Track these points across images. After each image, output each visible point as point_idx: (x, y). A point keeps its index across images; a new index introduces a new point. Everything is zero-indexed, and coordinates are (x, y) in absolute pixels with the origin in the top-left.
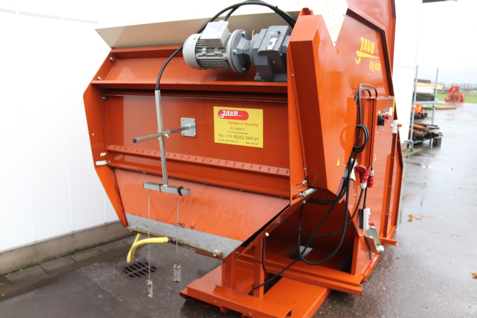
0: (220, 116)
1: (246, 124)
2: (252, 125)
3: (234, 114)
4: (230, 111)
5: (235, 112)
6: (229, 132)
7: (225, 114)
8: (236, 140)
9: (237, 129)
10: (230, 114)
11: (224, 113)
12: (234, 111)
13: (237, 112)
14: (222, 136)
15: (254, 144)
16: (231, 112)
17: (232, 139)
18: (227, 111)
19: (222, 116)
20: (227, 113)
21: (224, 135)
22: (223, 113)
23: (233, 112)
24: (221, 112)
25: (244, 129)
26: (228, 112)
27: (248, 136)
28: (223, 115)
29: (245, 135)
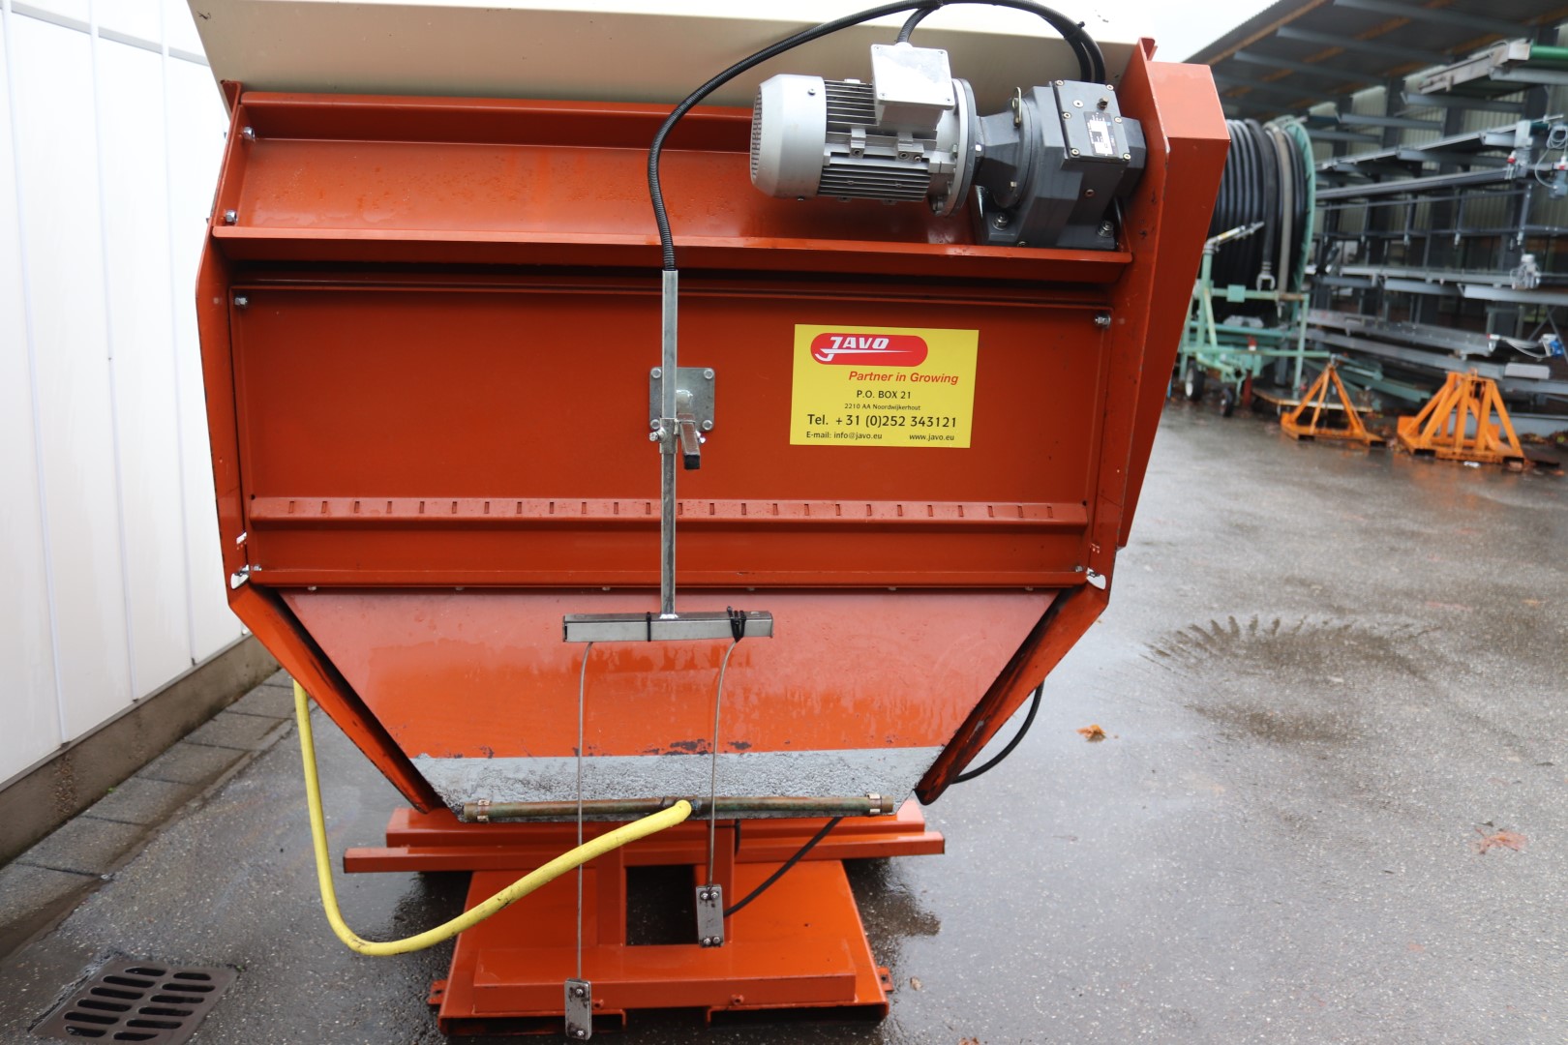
0: (817, 355)
1: (916, 378)
2: (935, 379)
3: (875, 346)
4: (858, 337)
5: (878, 341)
6: (848, 406)
7: (840, 347)
8: (873, 430)
9: (881, 394)
10: (858, 347)
11: (836, 345)
12: (875, 337)
13: (886, 341)
14: (820, 420)
15: (941, 438)
16: (862, 340)
17: (862, 429)
18: (848, 339)
19: (826, 356)
20: (846, 345)
21: (831, 419)
22: (830, 345)
23: (870, 340)
24: (820, 344)
25: (906, 395)
26: (849, 343)
27: (918, 414)
28: (831, 352)
29: (908, 414)
